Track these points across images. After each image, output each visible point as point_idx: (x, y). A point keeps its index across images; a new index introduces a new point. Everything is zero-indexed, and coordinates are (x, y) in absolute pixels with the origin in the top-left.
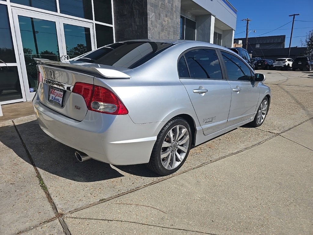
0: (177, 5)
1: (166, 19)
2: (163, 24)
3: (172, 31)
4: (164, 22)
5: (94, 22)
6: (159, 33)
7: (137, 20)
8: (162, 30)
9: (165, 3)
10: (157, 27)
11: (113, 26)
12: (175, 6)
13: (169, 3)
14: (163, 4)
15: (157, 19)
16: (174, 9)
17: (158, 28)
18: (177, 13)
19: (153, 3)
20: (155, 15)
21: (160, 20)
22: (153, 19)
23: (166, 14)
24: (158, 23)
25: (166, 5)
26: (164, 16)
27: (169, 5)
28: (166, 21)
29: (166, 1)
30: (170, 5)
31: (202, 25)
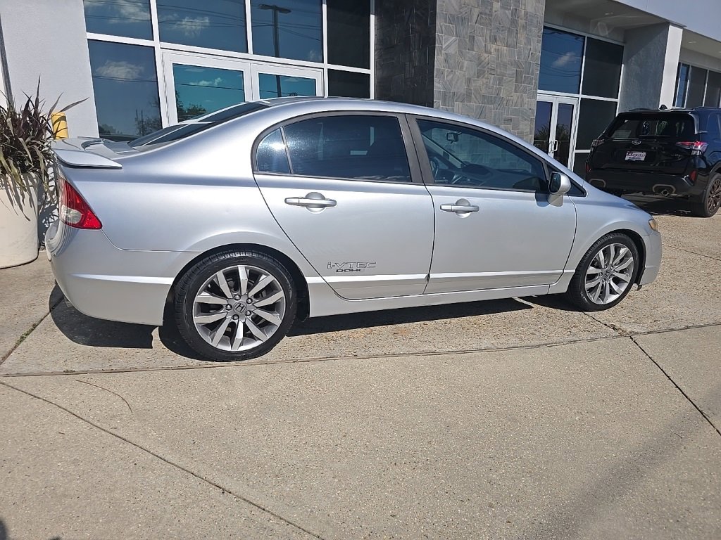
0: (530, 9)
1: (493, 47)
2: (483, 58)
3: (513, 74)
4: (486, 55)
5: (326, 66)
6: (469, 81)
7: (416, 54)
8: (480, 74)
9: (491, 9)
10: (461, 68)
11: (371, 72)
12: (526, 13)
13: (507, 9)
14: (486, 14)
15: (465, 48)
16: (521, 22)
17: (467, 68)
18: (530, 31)
19: (453, 13)
20: (460, 40)
21: (473, 50)
22: (453, 50)
23: (495, 36)
24: (467, 58)
25: (494, 14)
26: (486, 41)
27: (505, 13)
28: (492, 50)
29: (496, 6)
30: (508, 13)
31: (641, 52)
